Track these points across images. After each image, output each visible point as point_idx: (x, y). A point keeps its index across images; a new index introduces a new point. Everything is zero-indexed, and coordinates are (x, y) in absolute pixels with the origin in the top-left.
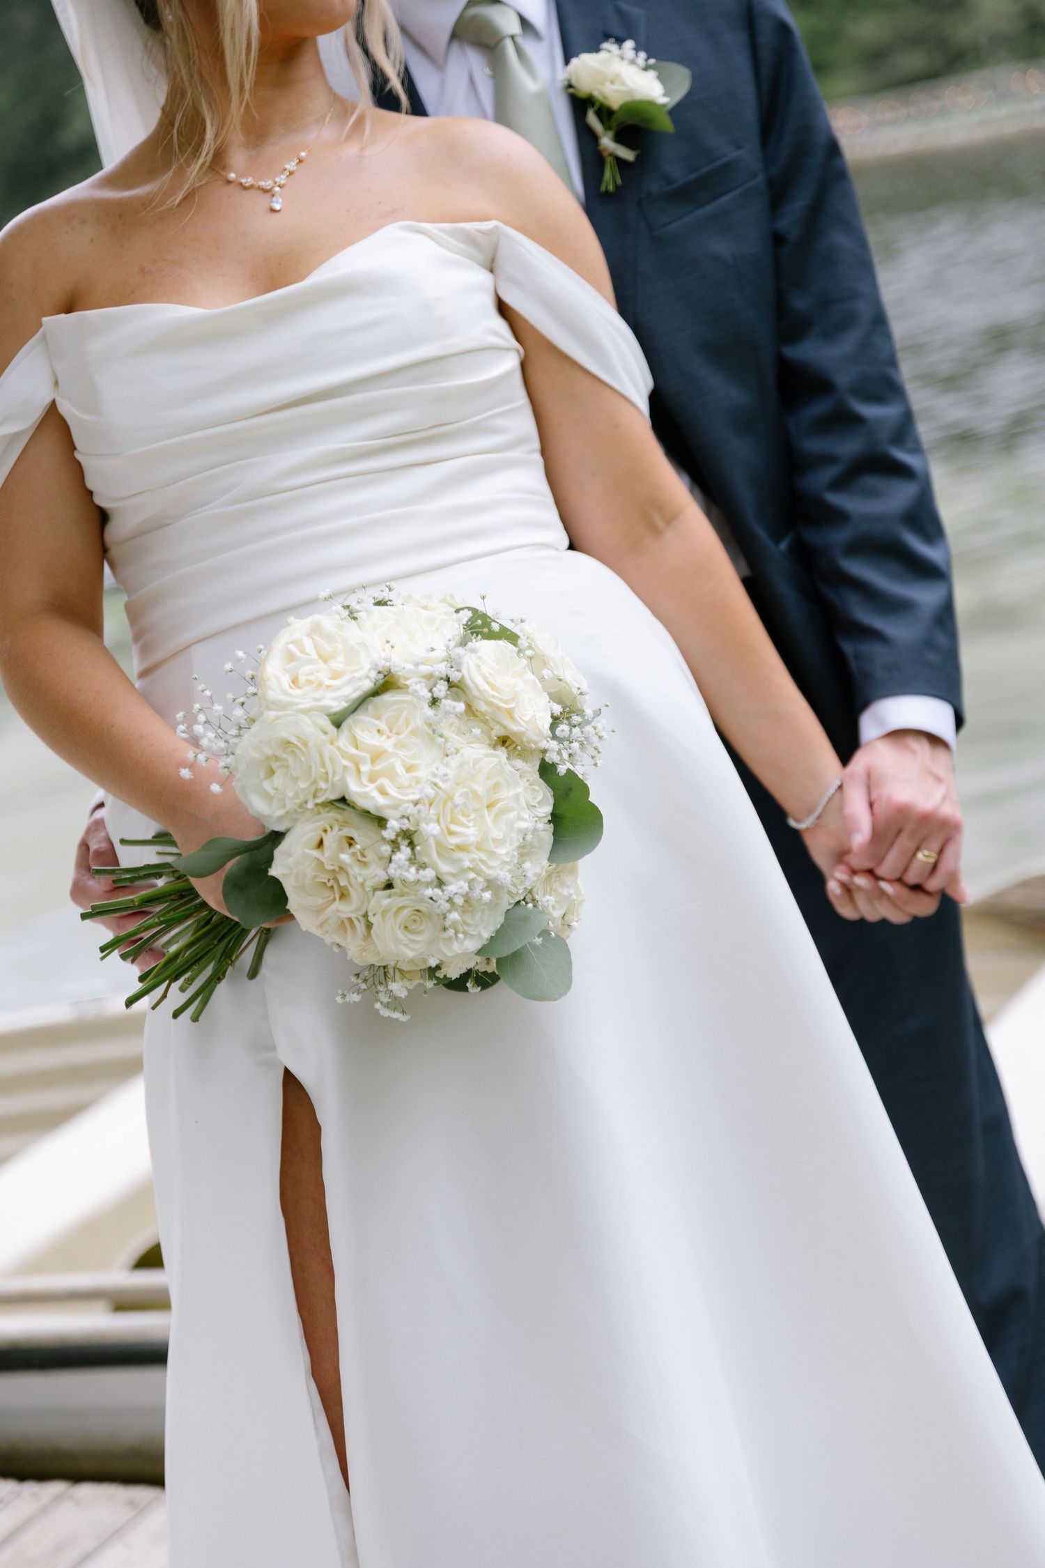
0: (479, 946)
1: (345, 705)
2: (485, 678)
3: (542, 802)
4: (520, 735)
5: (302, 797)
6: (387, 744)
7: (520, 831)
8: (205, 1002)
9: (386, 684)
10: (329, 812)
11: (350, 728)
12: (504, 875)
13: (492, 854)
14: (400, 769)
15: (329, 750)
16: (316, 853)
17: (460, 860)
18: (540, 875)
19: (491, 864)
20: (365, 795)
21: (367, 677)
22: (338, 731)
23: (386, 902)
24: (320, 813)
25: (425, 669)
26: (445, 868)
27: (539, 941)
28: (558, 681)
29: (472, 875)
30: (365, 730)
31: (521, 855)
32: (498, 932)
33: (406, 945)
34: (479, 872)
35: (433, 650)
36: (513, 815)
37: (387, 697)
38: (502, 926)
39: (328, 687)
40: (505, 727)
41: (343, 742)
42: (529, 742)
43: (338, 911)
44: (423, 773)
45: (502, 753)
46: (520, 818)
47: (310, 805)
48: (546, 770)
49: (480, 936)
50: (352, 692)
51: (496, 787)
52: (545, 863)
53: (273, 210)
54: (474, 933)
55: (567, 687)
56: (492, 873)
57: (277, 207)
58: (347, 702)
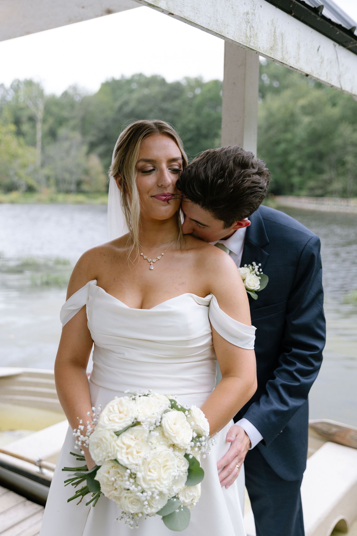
0: (157, 511)
1: (121, 429)
2: (169, 425)
3: (184, 467)
4: (178, 444)
5: (104, 457)
6: (132, 443)
7: (173, 476)
8: (96, 502)
9: (136, 424)
10: (111, 463)
11: (122, 437)
12: (165, 491)
13: (162, 483)
14: (135, 453)
15: (113, 443)
16: (107, 475)
17: (150, 484)
18: (181, 489)
19: (161, 486)
20: (122, 460)
21: (130, 420)
22: (118, 438)
23: (126, 495)
24: (109, 463)
25: (149, 420)
26: (145, 486)
27: (177, 511)
28: (197, 426)
29: (154, 490)
30: (126, 438)
31: (173, 484)
32: (164, 507)
33: (132, 509)
34: (156, 488)
35: (154, 414)
36: (171, 470)
37: (135, 428)
38: (166, 505)
39: (117, 422)
40: (173, 442)
41: (119, 442)
42: (181, 447)
43: (113, 494)
44: (142, 454)
45: (171, 449)
46: (174, 472)
47: (106, 460)
48: (186, 456)
49: (157, 508)
50: (125, 425)
51: (167, 461)
52: (183, 485)
53: (150, 270)
54: (155, 507)
55: (200, 428)
56: (161, 489)
57: (152, 268)
58: (122, 428)
